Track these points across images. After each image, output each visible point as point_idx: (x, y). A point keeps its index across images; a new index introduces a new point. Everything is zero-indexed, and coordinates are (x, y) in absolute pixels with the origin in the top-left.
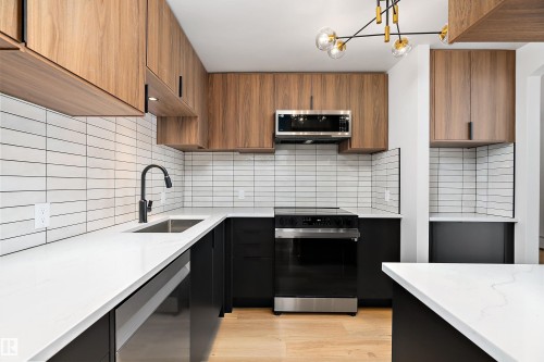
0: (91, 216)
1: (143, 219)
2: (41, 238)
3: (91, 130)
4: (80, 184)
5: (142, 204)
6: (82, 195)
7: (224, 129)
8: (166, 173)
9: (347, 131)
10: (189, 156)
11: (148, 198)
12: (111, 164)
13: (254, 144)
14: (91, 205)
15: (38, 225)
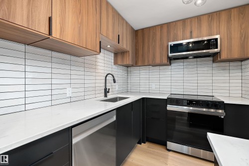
0: (86, 93)
1: (106, 96)
2: (69, 100)
3: (86, 61)
4: (82, 81)
5: (105, 89)
6: (83, 86)
7: (143, 55)
8: (113, 77)
9: (217, 48)
10: (129, 69)
11: (108, 88)
12: (94, 74)
13: (158, 61)
14: (86, 90)
15: (68, 95)
